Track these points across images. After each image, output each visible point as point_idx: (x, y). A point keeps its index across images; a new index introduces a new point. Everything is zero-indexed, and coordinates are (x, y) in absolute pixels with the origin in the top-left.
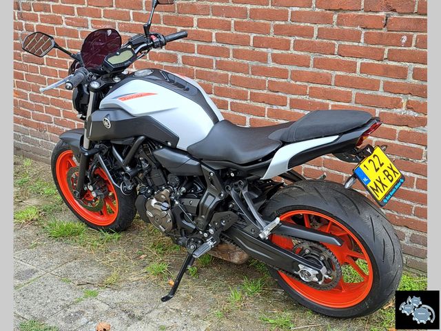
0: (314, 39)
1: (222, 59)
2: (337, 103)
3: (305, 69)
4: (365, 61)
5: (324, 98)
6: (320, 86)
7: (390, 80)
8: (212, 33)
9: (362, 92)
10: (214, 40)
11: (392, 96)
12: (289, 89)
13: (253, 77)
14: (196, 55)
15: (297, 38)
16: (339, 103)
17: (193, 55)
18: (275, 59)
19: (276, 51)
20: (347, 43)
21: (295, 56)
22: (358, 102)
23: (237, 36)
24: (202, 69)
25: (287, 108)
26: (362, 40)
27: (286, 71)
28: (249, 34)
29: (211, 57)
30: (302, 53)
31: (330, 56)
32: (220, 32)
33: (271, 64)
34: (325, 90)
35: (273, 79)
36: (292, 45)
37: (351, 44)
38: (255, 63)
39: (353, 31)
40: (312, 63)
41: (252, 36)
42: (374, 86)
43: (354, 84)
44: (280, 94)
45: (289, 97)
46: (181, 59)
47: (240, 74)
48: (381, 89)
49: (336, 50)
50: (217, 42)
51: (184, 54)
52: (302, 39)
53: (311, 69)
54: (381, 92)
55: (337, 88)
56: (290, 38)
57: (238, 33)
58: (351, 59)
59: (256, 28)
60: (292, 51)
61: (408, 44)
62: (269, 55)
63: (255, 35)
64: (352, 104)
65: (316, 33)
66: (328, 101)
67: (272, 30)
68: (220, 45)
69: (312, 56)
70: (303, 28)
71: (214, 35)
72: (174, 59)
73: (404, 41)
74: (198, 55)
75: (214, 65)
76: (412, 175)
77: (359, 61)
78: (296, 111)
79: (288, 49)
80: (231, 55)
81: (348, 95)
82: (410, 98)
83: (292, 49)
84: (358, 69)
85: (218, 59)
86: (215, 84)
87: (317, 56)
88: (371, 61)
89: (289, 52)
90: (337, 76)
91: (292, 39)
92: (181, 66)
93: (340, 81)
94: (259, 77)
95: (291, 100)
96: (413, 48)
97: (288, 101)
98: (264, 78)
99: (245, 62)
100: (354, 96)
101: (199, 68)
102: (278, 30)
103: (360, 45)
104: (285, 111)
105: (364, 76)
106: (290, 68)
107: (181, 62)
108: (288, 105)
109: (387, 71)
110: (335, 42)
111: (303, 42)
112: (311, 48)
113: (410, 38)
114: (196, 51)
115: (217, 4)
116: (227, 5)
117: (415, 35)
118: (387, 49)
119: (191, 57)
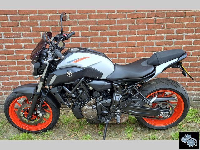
0: (127, 30)
1: (85, 43)
2: (138, 53)
3: (124, 42)
4: (148, 35)
5: (133, 51)
6: (130, 47)
7: (158, 41)
8: (79, 33)
9: (147, 47)
10: (80, 35)
11: (159, 46)
12: (118, 51)
13: (100, 48)
15: (120, 30)
16: (139, 53)
17: (69, 43)
18: (110, 40)
19: (110, 37)
20: (141, 30)
21: (120, 37)
22: (146, 51)
23: (92, 33)
25: (117, 58)
26: (147, 28)
27: (116, 44)
28: (98, 31)
29: (79, 43)
30: (123, 36)
31: (134, 36)
32: (83, 32)
33: (109, 42)
34: (133, 49)
35: (110, 48)
36: (118, 33)
37: (142, 30)
38: (101, 43)
39: (143, 25)
40: (127, 39)
41: (99, 32)
42: (152, 44)
43: (144, 44)
44: (114, 53)
45: (117, 54)
47: (94, 48)
48: (155, 45)
49: (137, 33)
50: (82, 36)
52: (122, 30)
53: (126, 42)
54: (155, 46)
55: (138, 47)
56: (117, 31)
57: (92, 31)
58: (143, 36)
59: (101, 29)
60: (118, 36)
61: (164, 28)
62: (108, 38)
63: (101, 31)
64: (144, 52)
65: (128, 27)
66: (134, 53)
67: (109, 28)
68: (84, 37)
69: (127, 36)
70: (122, 26)
71: (80, 33)
73: (162, 27)
74: (72, 43)
76: (168, 73)
77: (146, 36)
78: (121, 58)
79: (117, 35)
80: (89, 41)
81: (143, 49)
82: (165, 46)
83: (118, 35)
84: (146, 39)
85: (83, 43)
87: (129, 36)
88: (150, 35)
89: (117, 36)
90: (137, 43)
91: (118, 31)
93: (139, 44)
94: (103, 48)
95: (118, 55)
97: (117, 55)
98: (106, 48)
99: (97, 42)
100: (145, 49)
102: (111, 28)
103: (146, 30)
104: (116, 60)
105: (148, 41)
106: (117, 42)
108: (117, 57)
109: (156, 38)
110: (136, 30)
111: (122, 31)
112: (126, 33)
113: (164, 26)
114: (71, 41)
115: (81, 20)
116: (86, 20)
117: (166, 24)
118: (156, 30)
119: (68, 44)
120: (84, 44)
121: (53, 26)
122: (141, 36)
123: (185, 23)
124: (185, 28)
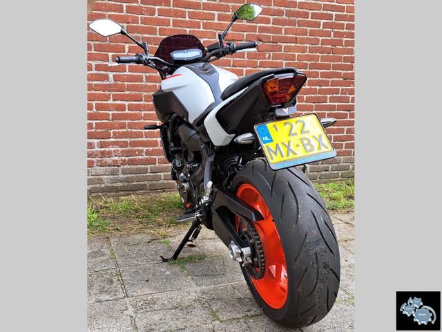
1: (151, 74)
4: (248, 68)
14: (127, 73)
17: (124, 73)
24: (133, 83)
29: (141, 74)
46: (112, 77)
51: (115, 73)
58: (240, 68)
61: (269, 58)
72: (106, 78)
73: (267, 56)
74: (130, 73)
75: (144, 79)
77: (245, 69)
85: (148, 74)
86: (144, 94)
88: (251, 69)
92: (113, 82)
96: (271, 60)
101: (130, 83)
107: (113, 80)
113: (269, 54)
114: (127, 70)
115: (147, 36)
116: (155, 36)
117: (272, 53)
118: (259, 61)
119: (123, 75)
120: (150, 76)
121: (98, 42)
122: (237, 68)
123: (297, 54)
124: (296, 61)
